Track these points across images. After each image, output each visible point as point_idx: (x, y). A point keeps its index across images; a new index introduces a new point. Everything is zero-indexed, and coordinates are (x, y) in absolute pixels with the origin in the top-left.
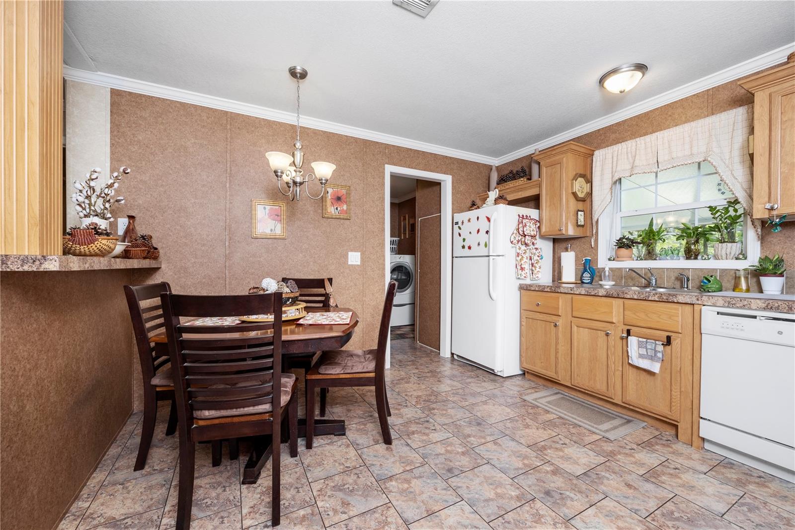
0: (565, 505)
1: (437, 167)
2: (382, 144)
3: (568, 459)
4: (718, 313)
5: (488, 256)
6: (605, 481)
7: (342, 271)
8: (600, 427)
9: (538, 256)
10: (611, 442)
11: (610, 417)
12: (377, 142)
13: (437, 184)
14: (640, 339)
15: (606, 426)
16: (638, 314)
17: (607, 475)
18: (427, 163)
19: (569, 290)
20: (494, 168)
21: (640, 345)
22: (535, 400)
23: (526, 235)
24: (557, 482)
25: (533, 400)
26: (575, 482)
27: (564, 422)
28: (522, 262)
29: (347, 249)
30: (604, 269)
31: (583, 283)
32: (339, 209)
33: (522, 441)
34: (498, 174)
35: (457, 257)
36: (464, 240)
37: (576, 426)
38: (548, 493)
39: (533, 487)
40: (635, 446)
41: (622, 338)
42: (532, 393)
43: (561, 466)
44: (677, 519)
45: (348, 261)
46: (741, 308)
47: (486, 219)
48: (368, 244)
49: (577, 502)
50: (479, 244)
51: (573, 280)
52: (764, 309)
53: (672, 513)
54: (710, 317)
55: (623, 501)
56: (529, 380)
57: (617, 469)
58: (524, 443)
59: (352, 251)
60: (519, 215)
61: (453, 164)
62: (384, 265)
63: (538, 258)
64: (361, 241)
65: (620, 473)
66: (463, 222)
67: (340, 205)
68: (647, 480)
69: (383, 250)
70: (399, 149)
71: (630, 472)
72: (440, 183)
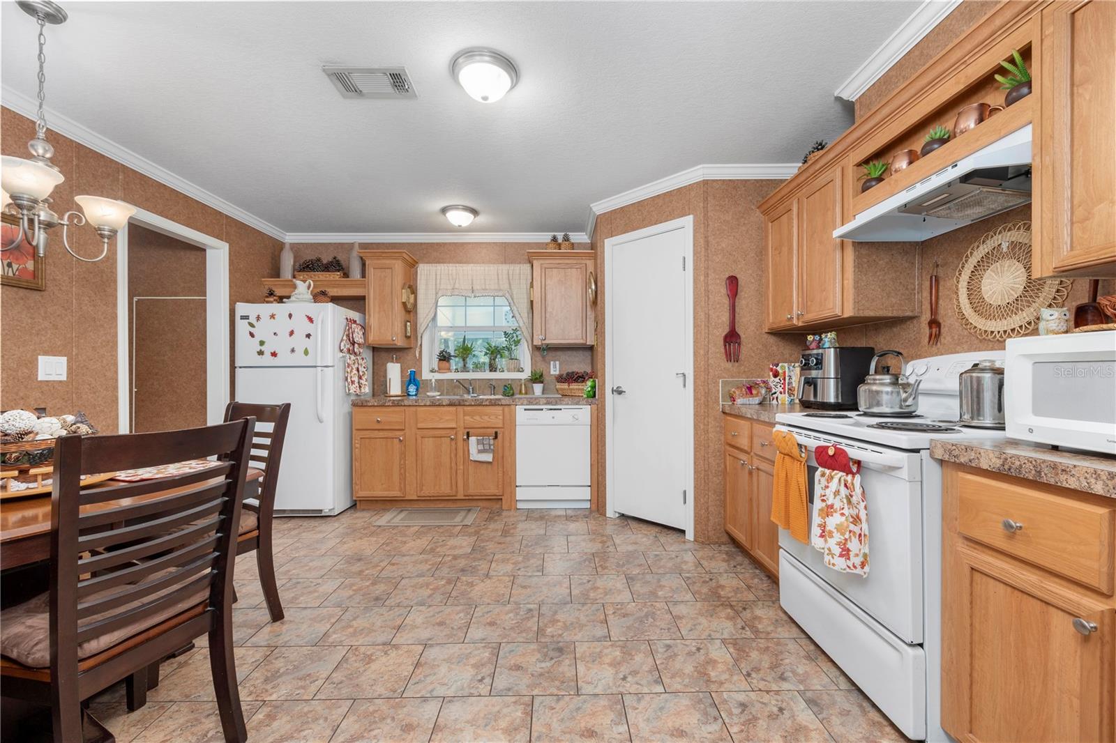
0: (478, 570)
1: (207, 226)
2: (112, 161)
3: (454, 547)
4: (525, 410)
5: (315, 367)
6: (487, 547)
7: (21, 394)
8: (456, 520)
9: (364, 368)
10: (470, 526)
11: (457, 511)
12: (103, 156)
13: (200, 250)
14: (479, 438)
15: (458, 519)
16: (475, 418)
17: (485, 544)
18: (191, 216)
19: (414, 402)
20: (287, 246)
21: (478, 442)
22: (389, 522)
23: (355, 342)
24: (462, 563)
25: (387, 523)
26: (472, 556)
27: (430, 528)
28: (352, 374)
29: (35, 350)
30: (431, 380)
31: (409, 395)
32: (15, 267)
33: (412, 553)
34: (295, 258)
35: (240, 367)
36: (262, 343)
37: (439, 527)
38: (463, 570)
39: (451, 573)
40: (485, 523)
41: (464, 440)
42: (378, 519)
43: (455, 553)
44: (532, 546)
45: (37, 375)
46: (536, 404)
47: (306, 319)
48: (82, 341)
49: (483, 566)
50: (293, 351)
51: (399, 393)
52: (546, 404)
53: (527, 544)
54: (521, 414)
55: (504, 551)
56: (363, 510)
57: (487, 539)
58: (414, 553)
59: (46, 353)
60: (347, 319)
61: (230, 226)
62: (117, 380)
63: (365, 370)
64: (69, 336)
65: (490, 540)
66: (258, 318)
67: (17, 259)
68: (506, 537)
69: (114, 353)
70: (143, 180)
71: (494, 537)
72: (205, 250)
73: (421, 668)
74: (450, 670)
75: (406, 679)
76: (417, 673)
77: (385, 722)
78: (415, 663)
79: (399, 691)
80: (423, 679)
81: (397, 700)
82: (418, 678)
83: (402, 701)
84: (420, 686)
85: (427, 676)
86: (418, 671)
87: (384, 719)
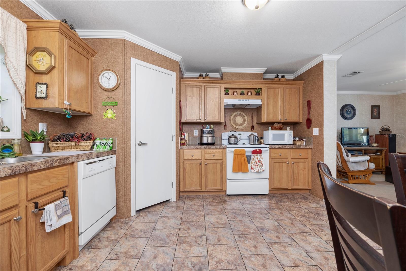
73: (298, 264)
74: (291, 254)
75: (308, 267)
76: (302, 264)
77: (331, 266)
78: (297, 267)
79: (315, 267)
80: (303, 261)
81: (320, 266)
82: (304, 263)
83: (319, 264)
84: (307, 261)
85: (301, 261)
86: (301, 265)
87: (330, 267)
